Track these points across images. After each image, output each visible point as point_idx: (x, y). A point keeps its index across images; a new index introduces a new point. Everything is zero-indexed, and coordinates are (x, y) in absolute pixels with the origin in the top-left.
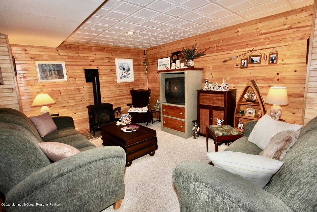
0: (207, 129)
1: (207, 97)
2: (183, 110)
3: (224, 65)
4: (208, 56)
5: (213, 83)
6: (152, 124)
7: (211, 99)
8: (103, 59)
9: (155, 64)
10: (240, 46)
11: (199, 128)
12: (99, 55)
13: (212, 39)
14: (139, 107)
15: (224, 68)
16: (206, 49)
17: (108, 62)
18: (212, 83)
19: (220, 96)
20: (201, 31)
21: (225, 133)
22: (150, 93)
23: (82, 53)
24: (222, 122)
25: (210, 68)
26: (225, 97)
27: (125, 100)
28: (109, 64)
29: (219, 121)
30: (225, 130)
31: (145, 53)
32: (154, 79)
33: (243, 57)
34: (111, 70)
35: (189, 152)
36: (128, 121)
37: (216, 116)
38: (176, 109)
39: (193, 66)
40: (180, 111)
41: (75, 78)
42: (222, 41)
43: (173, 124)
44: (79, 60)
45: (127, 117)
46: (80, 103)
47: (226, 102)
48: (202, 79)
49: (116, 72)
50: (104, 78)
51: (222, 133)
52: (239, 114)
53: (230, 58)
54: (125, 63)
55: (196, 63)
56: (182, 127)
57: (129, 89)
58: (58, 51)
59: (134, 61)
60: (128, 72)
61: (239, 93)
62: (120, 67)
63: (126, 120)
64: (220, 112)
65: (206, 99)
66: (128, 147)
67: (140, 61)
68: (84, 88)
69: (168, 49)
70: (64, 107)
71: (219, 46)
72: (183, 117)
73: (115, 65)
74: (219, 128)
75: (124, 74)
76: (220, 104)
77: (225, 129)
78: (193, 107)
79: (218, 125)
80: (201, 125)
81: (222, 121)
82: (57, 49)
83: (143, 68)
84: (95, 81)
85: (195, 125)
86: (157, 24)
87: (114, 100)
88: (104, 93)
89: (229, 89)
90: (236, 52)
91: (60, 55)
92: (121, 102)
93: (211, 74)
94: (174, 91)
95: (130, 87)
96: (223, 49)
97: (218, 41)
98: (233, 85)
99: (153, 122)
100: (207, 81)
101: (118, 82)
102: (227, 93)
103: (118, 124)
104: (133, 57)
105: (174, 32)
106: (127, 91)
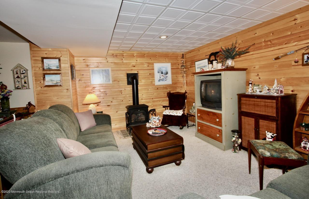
0: (249, 144)
1: (251, 102)
2: (219, 116)
3: (276, 63)
4: (253, 54)
5: (260, 86)
6: (188, 128)
7: (257, 105)
8: (142, 64)
9: (193, 67)
10: (300, 37)
11: (240, 141)
12: (140, 60)
13: (258, 33)
14: (175, 110)
15: (276, 67)
16: (250, 46)
17: (147, 66)
18: (258, 85)
19: (270, 103)
20: (243, 26)
21: (275, 154)
22: (186, 96)
23: (126, 60)
24: (273, 136)
25: (256, 68)
26: (277, 104)
27: (162, 102)
28: (149, 68)
29: (269, 135)
30: (277, 149)
31: (183, 56)
32: (192, 82)
33: (305, 51)
34: (150, 74)
35: (225, 169)
36: (157, 124)
37: (264, 127)
38: (212, 114)
39: (233, 66)
40: (216, 117)
41: (119, 81)
42: (271, 34)
43: (209, 132)
44: (123, 66)
45: (157, 120)
46: (122, 103)
47: (280, 110)
48: (245, 81)
49: (154, 75)
50: (143, 81)
51: (270, 154)
52: (302, 127)
53: (284, 54)
54: (164, 67)
55: (238, 63)
56: (219, 137)
57: (166, 91)
58: (107, 59)
59: (172, 65)
60: (166, 75)
61: (301, 99)
62: (158, 71)
63: (155, 122)
64: (270, 122)
65: (249, 105)
66: (150, 152)
67: (178, 65)
68: (125, 90)
69: (206, 51)
70: (108, 106)
71: (268, 41)
72: (219, 124)
73: (153, 69)
74: (266, 145)
75: (162, 77)
76: (269, 112)
77: (277, 147)
78: (233, 113)
79: (267, 139)
80: (243, 137)
81: (273, 134)
82: (106, 58)
83: (181, 71)
84: (134, 83)
85: (235, 136)
86: (188, 24)
87: (151, 102)
88: (143, 95)
89: (283, 93)
90: (294, 46)
91: (108, 62)
92: (159, 104)
93: (258, 75)
94: (210, 95)
95: (168, 90)
96: (273, 44)
97: (267, 35)
98: (291, 88)
99: (189, 126)
100: (251, 84)
101: (156, 85)
102: (279, 98)
103: (148, 125)
104: (171, 61)
105: (209, 32)
106: (165, 93)
